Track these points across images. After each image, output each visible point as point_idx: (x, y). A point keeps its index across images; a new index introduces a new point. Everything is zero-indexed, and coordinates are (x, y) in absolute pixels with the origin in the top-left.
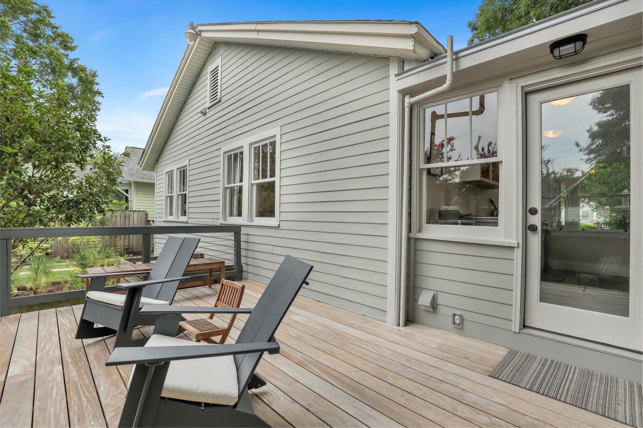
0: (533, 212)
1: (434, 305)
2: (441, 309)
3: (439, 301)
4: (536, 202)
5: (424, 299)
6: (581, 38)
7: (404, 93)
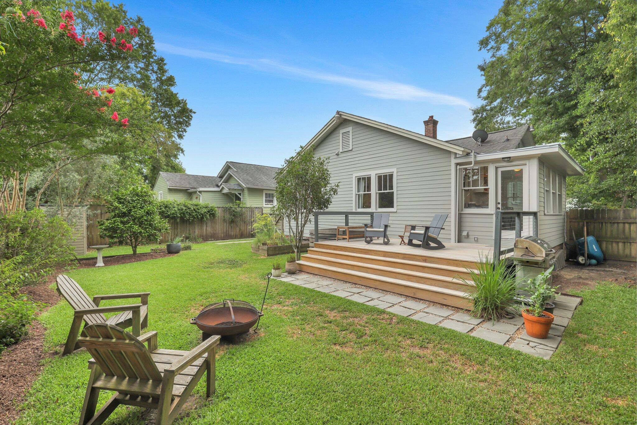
0: (499, 203)
1: (468, 235)
2: (470, 237)
3: (470, 234)
4: (500, 200)
5: (464, 233)
6: (510, 158)
7: (457, 164)
